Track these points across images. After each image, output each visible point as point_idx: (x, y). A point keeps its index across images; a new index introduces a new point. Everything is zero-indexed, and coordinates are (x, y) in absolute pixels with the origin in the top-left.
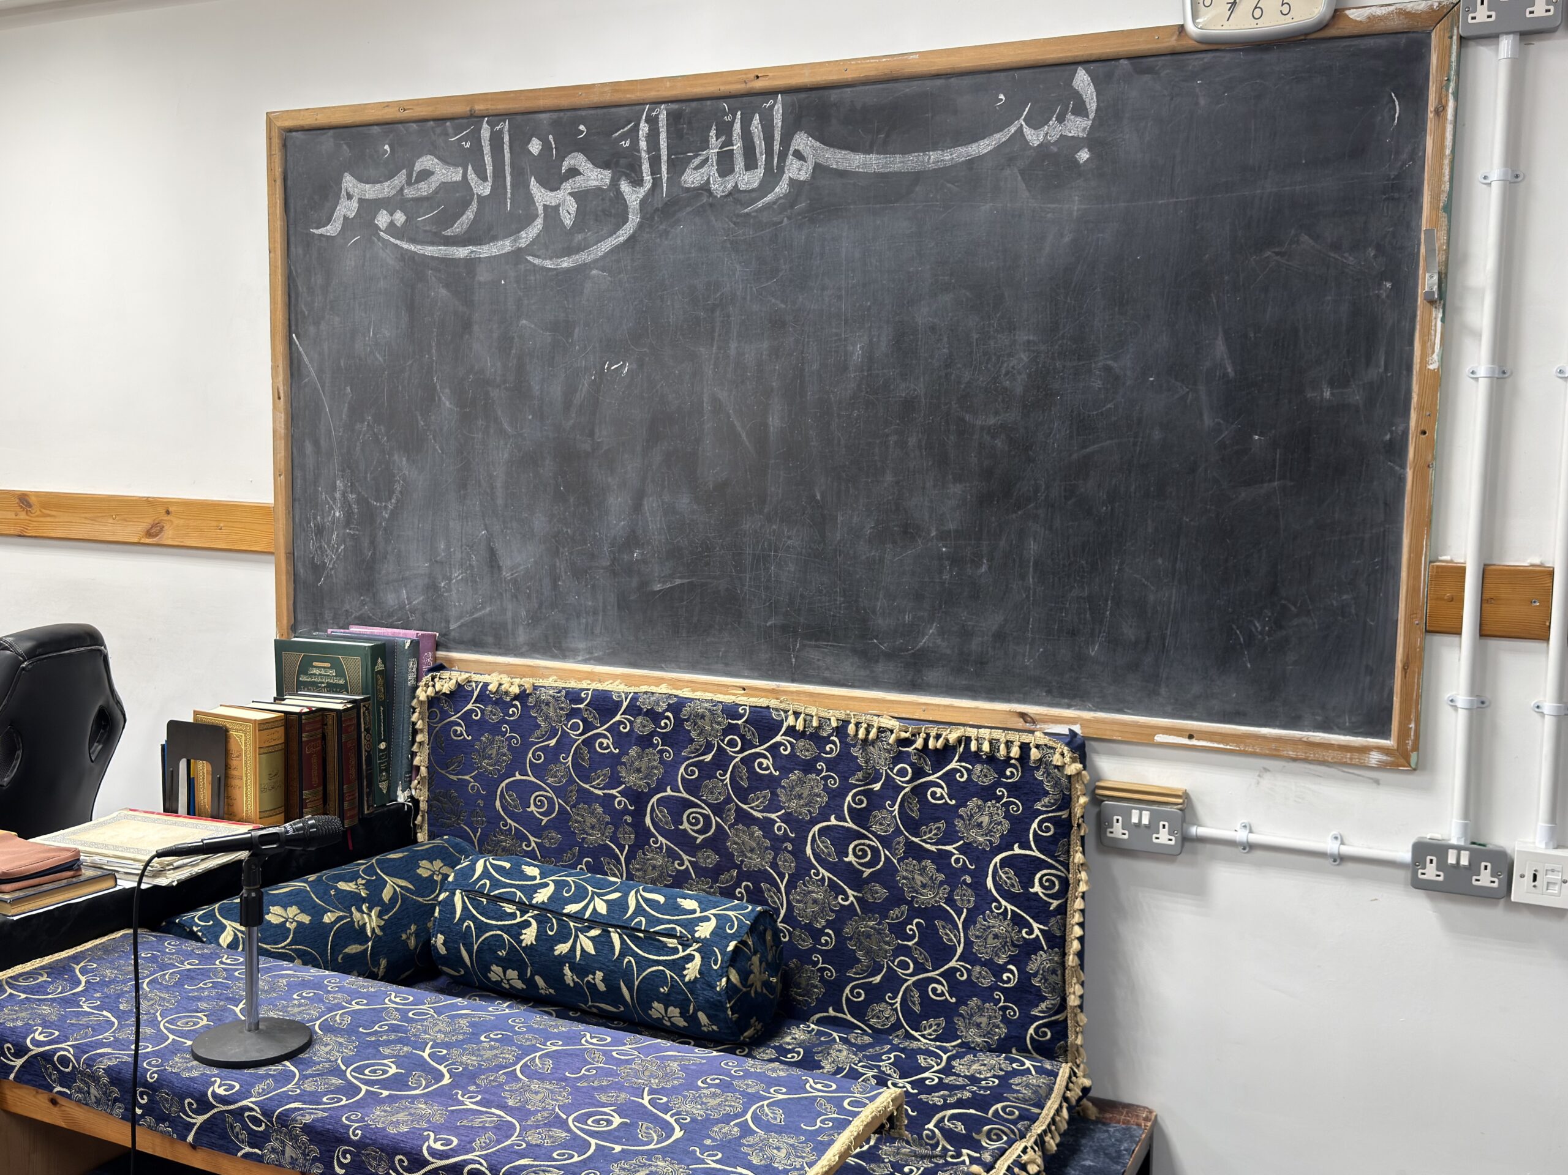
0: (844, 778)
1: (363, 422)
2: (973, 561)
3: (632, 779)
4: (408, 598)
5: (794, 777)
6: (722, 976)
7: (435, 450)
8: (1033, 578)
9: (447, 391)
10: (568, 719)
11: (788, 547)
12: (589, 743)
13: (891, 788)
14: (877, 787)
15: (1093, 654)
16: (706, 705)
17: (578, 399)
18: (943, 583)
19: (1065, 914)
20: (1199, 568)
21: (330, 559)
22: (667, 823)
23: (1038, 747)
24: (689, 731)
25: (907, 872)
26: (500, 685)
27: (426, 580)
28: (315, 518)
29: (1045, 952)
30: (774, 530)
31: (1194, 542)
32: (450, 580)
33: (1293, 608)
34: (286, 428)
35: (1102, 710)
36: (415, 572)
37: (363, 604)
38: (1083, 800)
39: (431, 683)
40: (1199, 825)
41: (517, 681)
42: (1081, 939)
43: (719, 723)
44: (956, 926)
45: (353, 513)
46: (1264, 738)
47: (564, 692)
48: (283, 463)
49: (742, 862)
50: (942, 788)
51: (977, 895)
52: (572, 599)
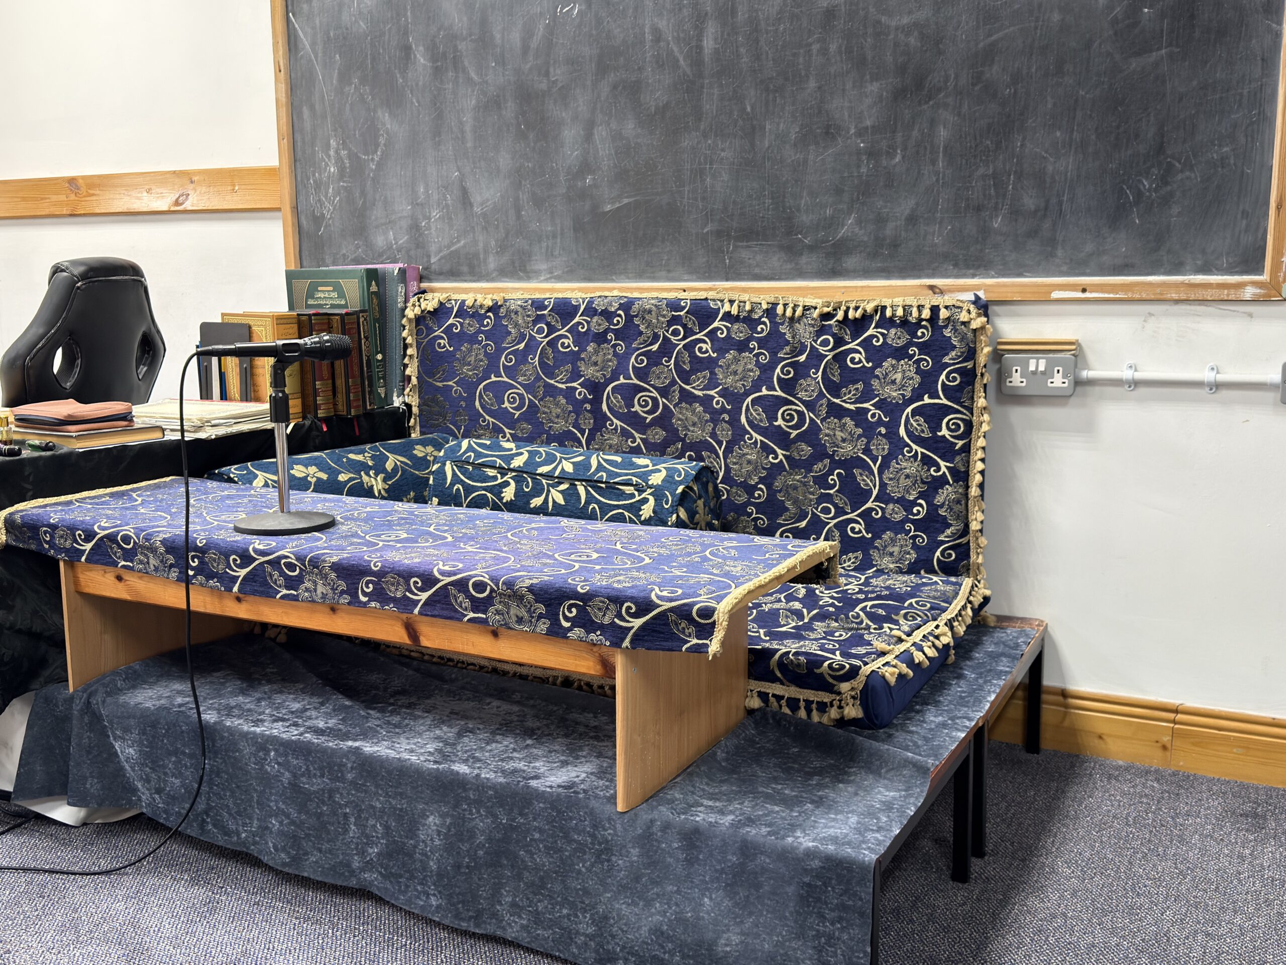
0: (773, 353)
1: (351, 84)
2: (888, 153)
3: (590, 372)
4: (395, 239)
5: (730, 357)
6: (672, 513)
7: (412, 103)
8: (943, 162)
9: (421, 48)
10: (534, 325)
11: (722, 159)
12: (552, 344)
13: (816, 357)
14: (803, 358)
15: (996, 226)
16: (653, 302)
17: (534, 44)
18: (860, 177)
19: (969, 452)
20: (1093, 137)
21: (328, 210)
22: (620, 407)
23: (946, 307)
24: (639, 325)
25: (830, 430)
26: (476, 300)
27: (410, 222)
28: (314, 175)
29: (951, 485)
30: (710, 145)
31: (1089, 112)
32: (430, 219)
33: (1177, 164)
34: (287, 97)
35: (1004, 276)
36: (400, 215)
37: (358, 247)
38: (987, 350)
39: (417, 304)
40: (1089, 370)
41: (490, 296)
42: (982, 473)
43: (664, 316)
44: (872, 473)
45: (345, 167)
46: (1150, 284)
47: (530, 302)
48: (285, 128)
49: (686, 435)
50: (860, 353)
51: (890, 443)
52: (534, 226)
